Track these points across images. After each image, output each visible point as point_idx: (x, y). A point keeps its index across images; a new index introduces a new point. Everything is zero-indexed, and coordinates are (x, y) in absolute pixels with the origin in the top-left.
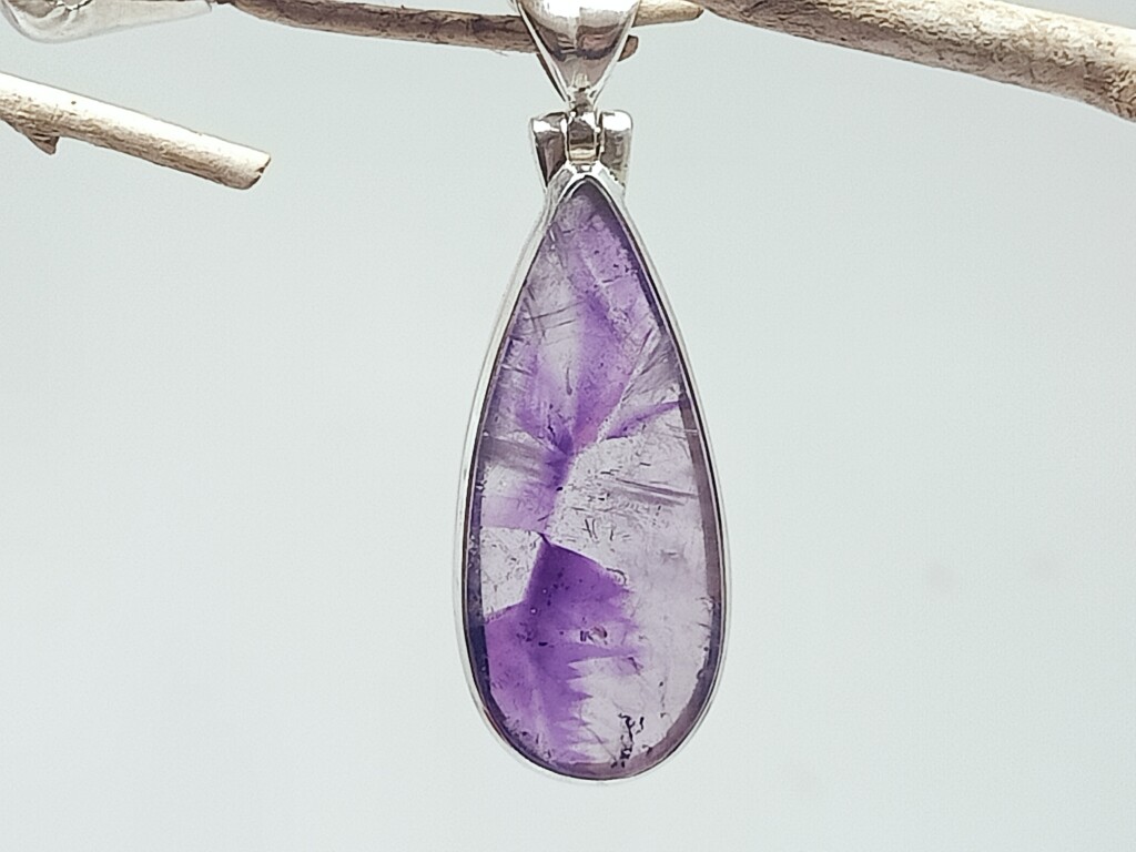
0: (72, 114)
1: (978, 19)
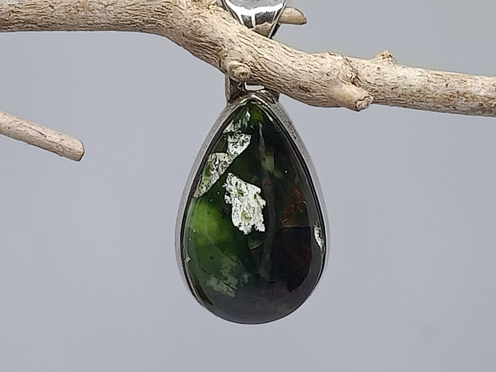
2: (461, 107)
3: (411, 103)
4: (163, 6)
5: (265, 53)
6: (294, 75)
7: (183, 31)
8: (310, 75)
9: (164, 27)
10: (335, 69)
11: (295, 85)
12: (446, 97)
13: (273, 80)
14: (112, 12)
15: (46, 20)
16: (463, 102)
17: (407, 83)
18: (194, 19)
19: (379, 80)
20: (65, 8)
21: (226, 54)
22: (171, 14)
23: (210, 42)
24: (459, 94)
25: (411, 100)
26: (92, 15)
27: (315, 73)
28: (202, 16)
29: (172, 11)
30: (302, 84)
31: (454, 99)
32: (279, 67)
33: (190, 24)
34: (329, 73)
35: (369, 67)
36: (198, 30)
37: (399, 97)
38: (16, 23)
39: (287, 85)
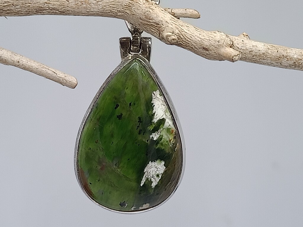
2: (284, 63)
3: (259, 60)
4: (129, 3)
5: (185, 29)
6: (201, 41)
7: (141, 16)
8: (209, 42)
9: (129, 14)
10: (222, 39)
11: (201, 47)
12: (277, 57)
13: (189, 44)
14: (101, 5)
15: (64, 9)
16: (286, 61)
17: (257, 49)
18: (147, 10)
19: (243, 47)
20: (75, 2)
21: (164, 29)
22: (134, 7)
23: (155, 23)
24: (284, 56)
25: (259, 58)
26: (90, 6)
27: (212, 40)
28: (151, 9)
29: (134, 5)
30: (204, 46)
31: (281, 59)
32: (193, 37)
33: (145, 12)
34: (219, 41)
35: (238, 40)
36: (149, 16)
37: (253, 56)
38: (47, 9)
39: (196, 46)
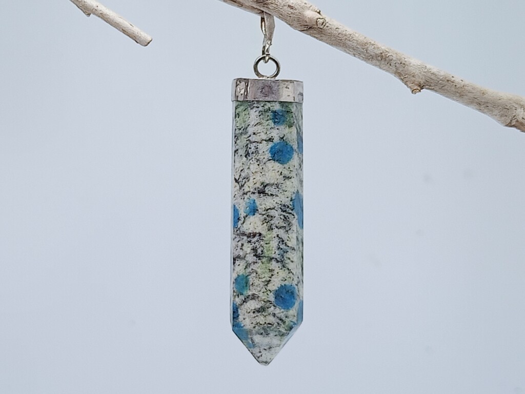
0: (96, 10)
1: (368, 48)
